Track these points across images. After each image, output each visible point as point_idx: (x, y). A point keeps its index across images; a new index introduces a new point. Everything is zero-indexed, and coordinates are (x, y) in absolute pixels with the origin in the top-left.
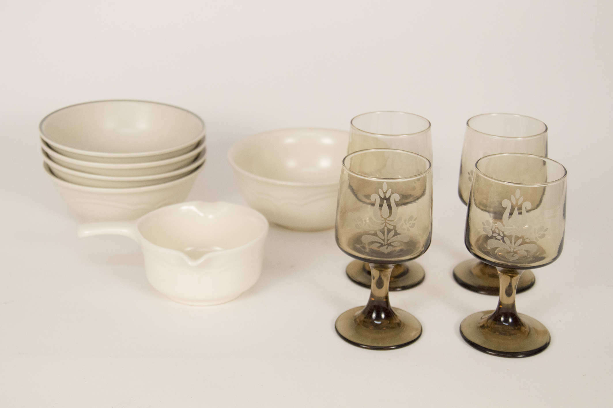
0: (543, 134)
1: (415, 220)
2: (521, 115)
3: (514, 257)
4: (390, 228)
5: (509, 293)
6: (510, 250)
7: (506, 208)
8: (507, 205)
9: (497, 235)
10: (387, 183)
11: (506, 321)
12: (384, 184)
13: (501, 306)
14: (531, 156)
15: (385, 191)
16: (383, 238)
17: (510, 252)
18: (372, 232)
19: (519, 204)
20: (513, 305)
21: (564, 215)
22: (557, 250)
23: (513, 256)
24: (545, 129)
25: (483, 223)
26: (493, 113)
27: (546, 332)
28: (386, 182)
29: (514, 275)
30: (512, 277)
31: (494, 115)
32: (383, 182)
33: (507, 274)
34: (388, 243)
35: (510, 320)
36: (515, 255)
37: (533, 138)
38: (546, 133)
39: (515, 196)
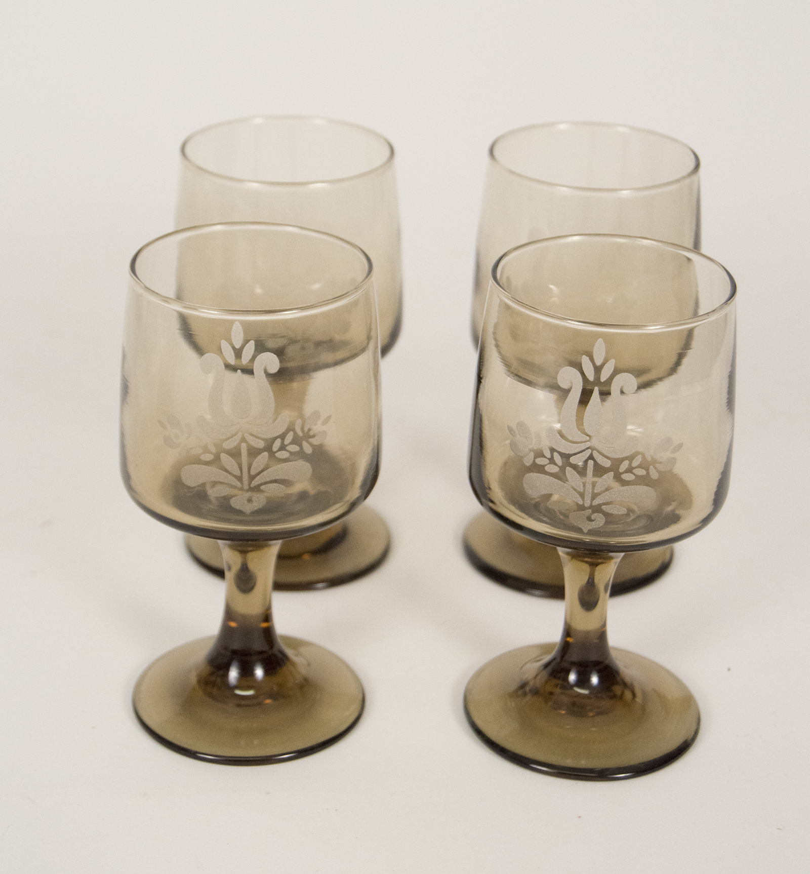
0: (687, 181)
1: (325, 422)
2: (633, 128)
3: (593, 521)
4: (255, 445)
5: (589, 600)
6: (581, 503)
7: (568, 391)
8: (572, 383)
9: (548, 461)
10: (242, 323)
11: (583, 681)
12: (234, 328)
13: (568, 639)
14: (645, 241)
15: (237, 347)
16: (238, 473)
17: (581, 508)
18: (208, 457)
19: (603, 379)
20: (602, 636)
21: (730, 403)
22: (712, 497)
23: (589, 519)
24: (692, 165)
25: (510, 430)
26: (562, 123)
27: (688, 702)
28: (238, 321)
29: (600, 561)
30: (594, 565)
31: (562, 127)
32: (232, 322)
33: (581, 559)
34: (252, 486)
35: (595, 680)
36: (596, 514)
37: (659, 190)
38: (695, 178)
39: (592, 360)
